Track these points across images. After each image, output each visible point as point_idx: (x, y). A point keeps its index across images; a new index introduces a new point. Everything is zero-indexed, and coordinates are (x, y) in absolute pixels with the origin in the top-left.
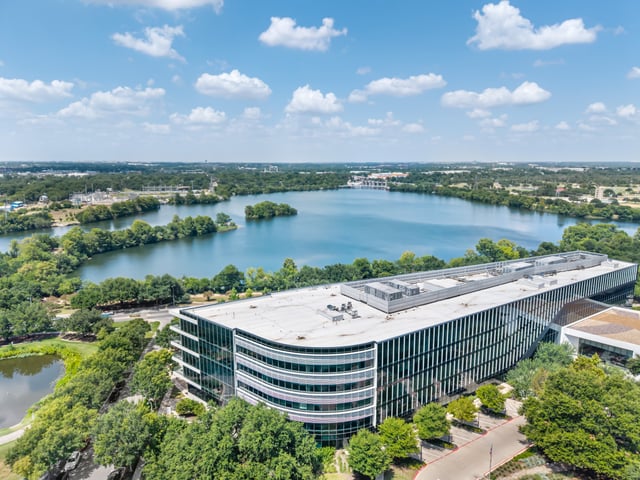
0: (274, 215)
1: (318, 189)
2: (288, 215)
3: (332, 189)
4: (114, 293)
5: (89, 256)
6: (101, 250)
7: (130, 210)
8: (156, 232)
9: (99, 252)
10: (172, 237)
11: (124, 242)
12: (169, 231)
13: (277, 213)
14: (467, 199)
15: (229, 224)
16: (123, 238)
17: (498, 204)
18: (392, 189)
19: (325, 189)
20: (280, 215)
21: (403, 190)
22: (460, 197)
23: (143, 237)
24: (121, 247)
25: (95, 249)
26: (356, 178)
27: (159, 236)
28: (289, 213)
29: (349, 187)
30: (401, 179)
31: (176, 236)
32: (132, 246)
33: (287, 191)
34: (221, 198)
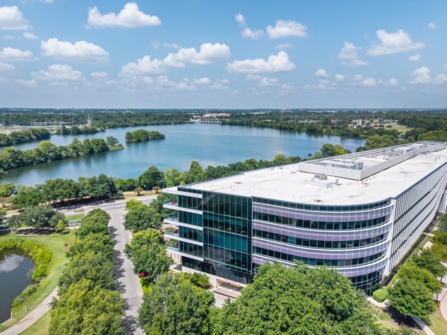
0: (148, 139)
1: (170, 124)
2: (158, 139)
3: (180, 123)
4: (57, 192)
5: (5, 170)
6: (14, 166)
7: (27, 138)
8: (61, 151)
9: (12, 168)
10: (75, 154)
11: (34, 159)
12: (71, 150)
13: (150, 137)
14: (277, 128)
15: (117, 145)
16: (33, 155)
17: (299, 131)
18: (224, 124)
19: (175, 124)
20: (152, 139)
21: (231, 124)
22: (271, 127)
23: (51, 154)
24: (32, 163)
25: (9, 165)
26: (195, 117)
27: (63, 153)
28: (159, 137)
29: (192, 123)
30: (226, 117)
31: (77, 153)
32: (41, 162)
33: (148, 125)
34: (99, 129)
